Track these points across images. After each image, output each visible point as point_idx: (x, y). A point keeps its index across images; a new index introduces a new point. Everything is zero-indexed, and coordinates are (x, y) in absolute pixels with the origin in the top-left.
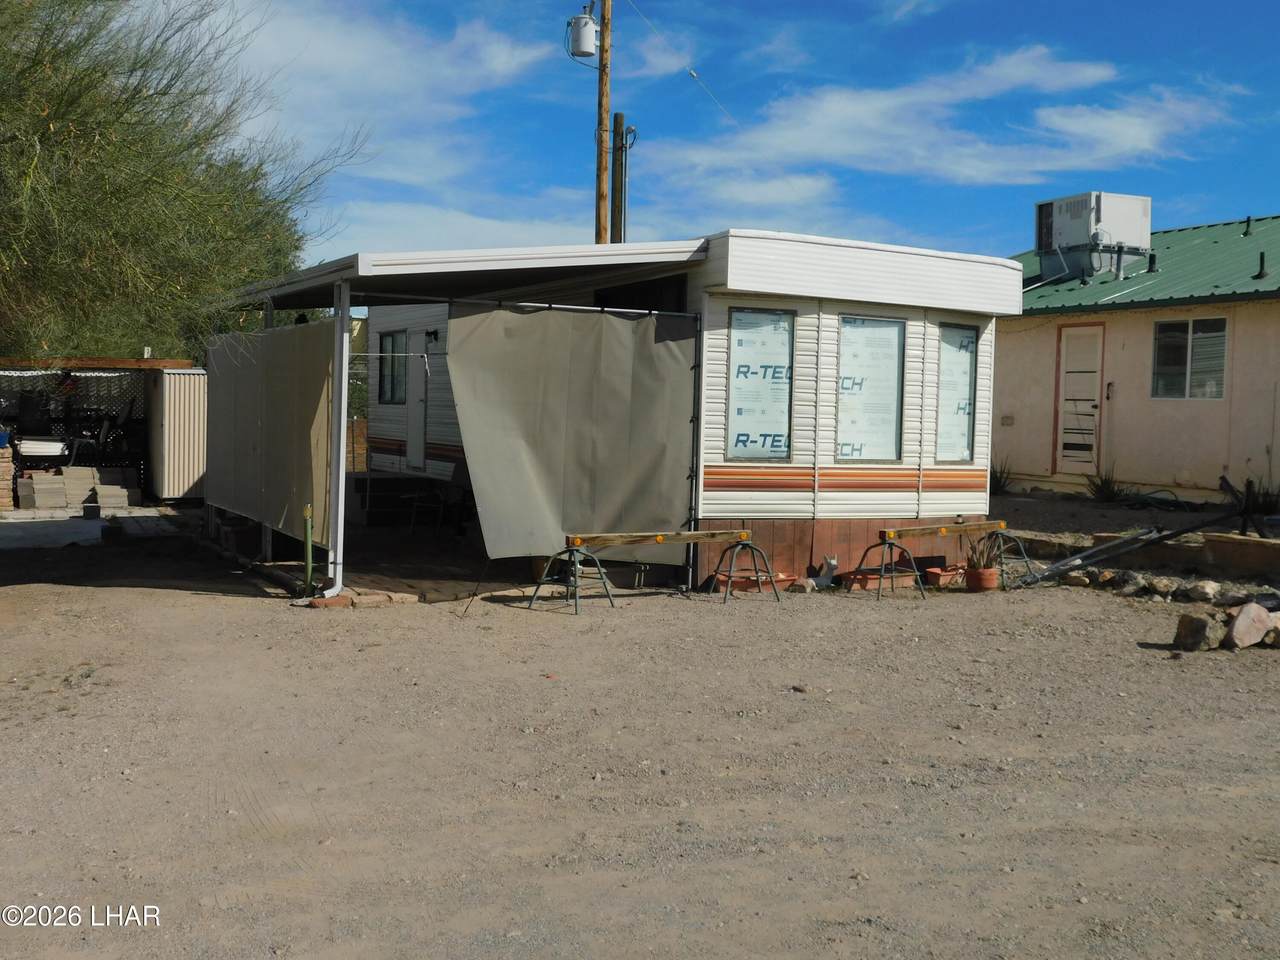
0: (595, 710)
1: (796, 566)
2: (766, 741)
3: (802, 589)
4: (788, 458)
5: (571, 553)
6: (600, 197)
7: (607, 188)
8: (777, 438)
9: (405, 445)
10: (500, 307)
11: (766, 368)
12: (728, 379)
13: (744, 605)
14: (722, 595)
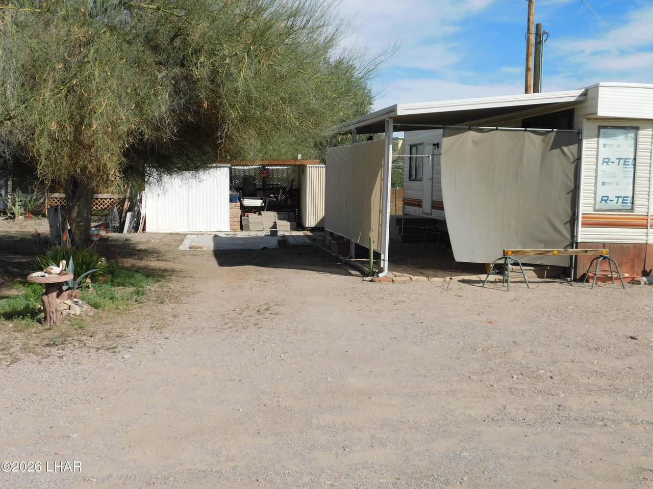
0: (515, 342)
1: (635, 269)
2: (612, 365)
3: (638, 283)
4: (632, 210)
5: (506, 258)
6: (528, 69)
7: (532, 65)
8: (625, 199)
9: (422, 202)
10: (470, 129)
11: (620, 159)
12: (597, 166)
13: (604, 289)
14: (590, 284)
